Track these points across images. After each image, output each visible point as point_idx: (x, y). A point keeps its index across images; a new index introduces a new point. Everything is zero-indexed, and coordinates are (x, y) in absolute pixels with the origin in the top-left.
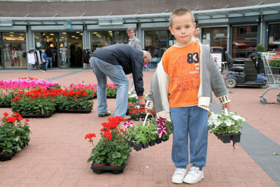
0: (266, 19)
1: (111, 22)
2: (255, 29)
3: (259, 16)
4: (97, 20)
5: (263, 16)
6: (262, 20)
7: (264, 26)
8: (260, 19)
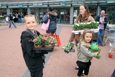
0: (100, 4)
1: (38, 4)
2: (96, 9)
3: (98, 3)
4: (32, 3)
5: (99, 3)
6: (99, 5)
7: (100, 8)
8: (98, 4)
